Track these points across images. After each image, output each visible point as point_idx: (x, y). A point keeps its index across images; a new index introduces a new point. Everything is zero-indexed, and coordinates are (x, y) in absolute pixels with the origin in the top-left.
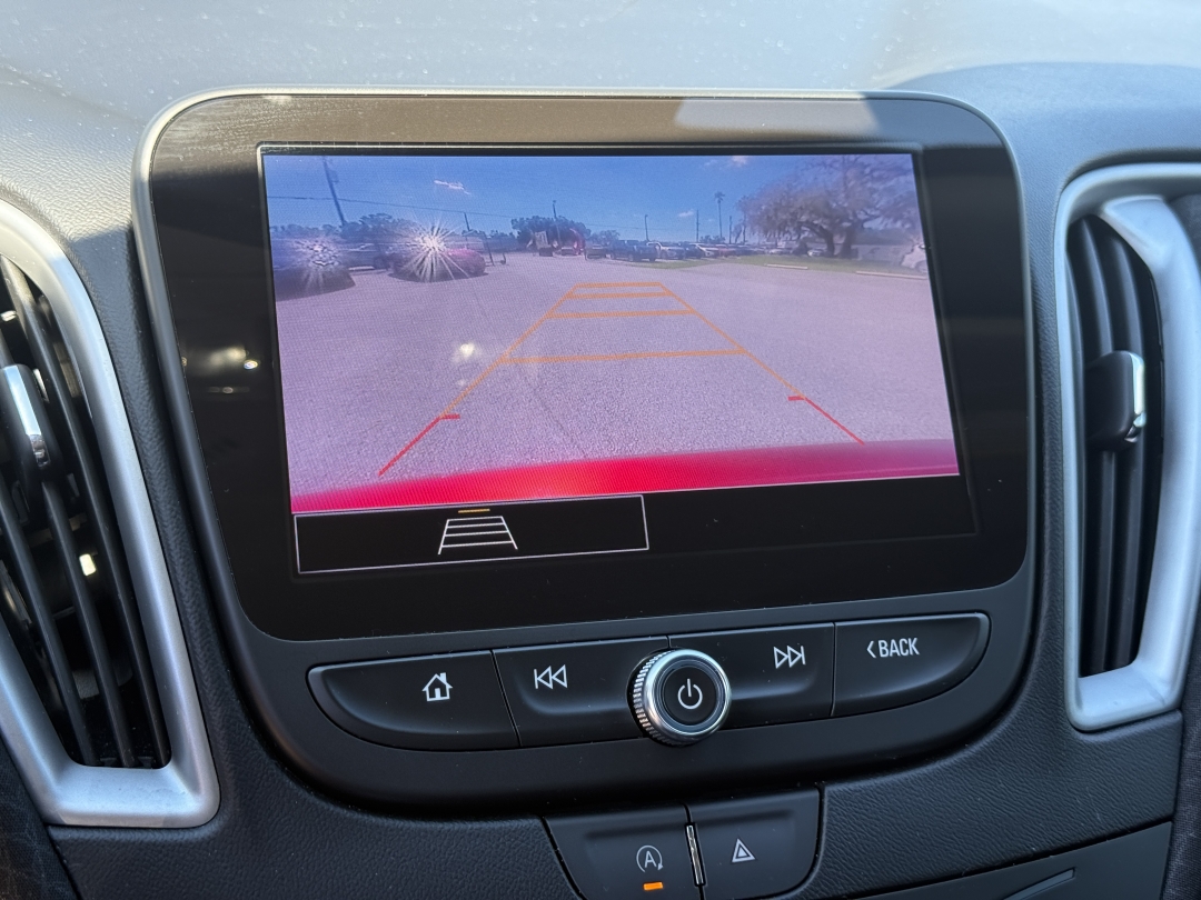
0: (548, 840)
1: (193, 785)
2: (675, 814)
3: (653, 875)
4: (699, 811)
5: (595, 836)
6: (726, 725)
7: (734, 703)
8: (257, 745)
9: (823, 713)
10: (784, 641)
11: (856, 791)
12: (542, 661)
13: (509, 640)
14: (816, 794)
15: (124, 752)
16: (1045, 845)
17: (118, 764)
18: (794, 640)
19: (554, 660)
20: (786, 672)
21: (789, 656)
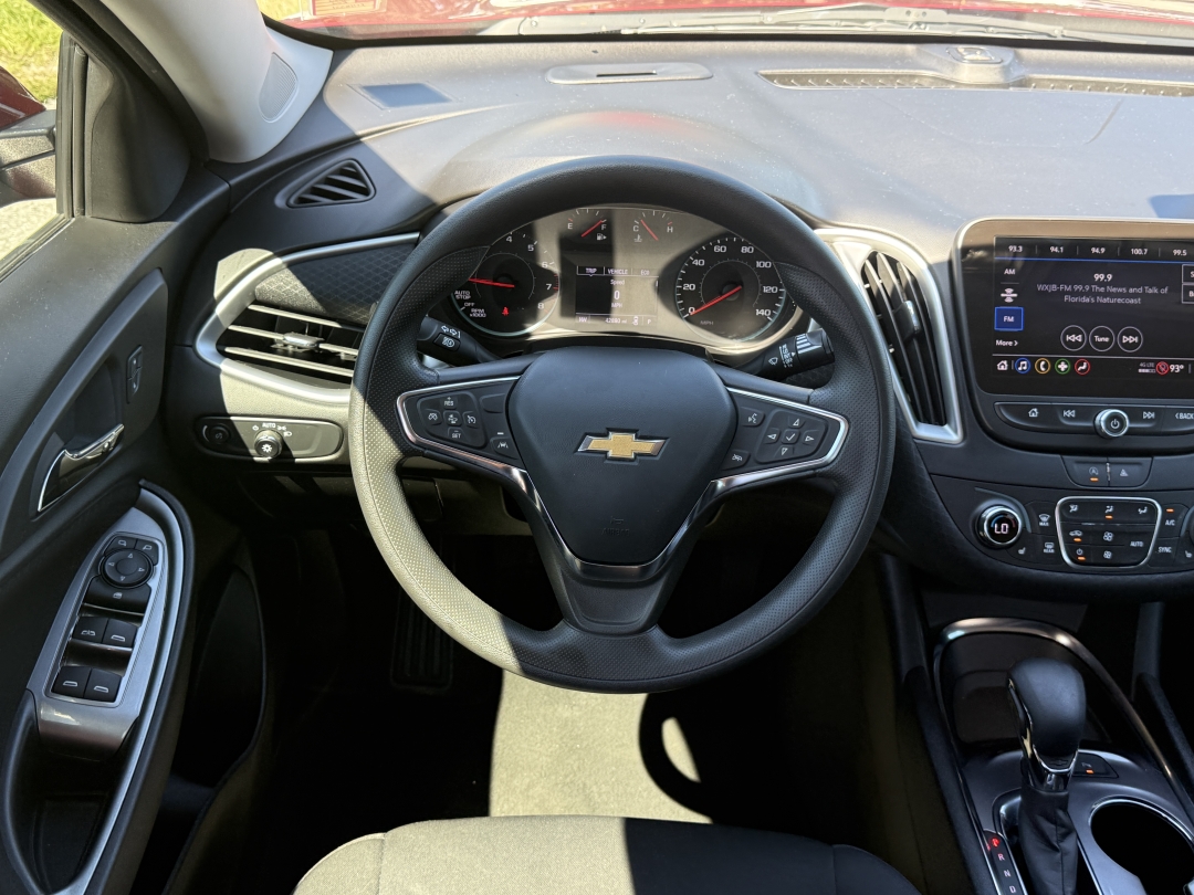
0: (1062, 462)
1: (956, 432)
2: (1104, 459)
3: (1094, 476)
4: (1111, 459)
5: (1078, 462)
6: (1125, 434)
7: (1130, 428)
9: (1157, 434)
10: (1147, 410)
11: (1164, 460)
12: (1067, 408)
13: (1057, 401)
14: (1150, 459)
15: (933, 420)
17: (930, 423)
18: (1151, 410)
19: (1071, 408)
20: (1147, 420)
21: (1149, 415)
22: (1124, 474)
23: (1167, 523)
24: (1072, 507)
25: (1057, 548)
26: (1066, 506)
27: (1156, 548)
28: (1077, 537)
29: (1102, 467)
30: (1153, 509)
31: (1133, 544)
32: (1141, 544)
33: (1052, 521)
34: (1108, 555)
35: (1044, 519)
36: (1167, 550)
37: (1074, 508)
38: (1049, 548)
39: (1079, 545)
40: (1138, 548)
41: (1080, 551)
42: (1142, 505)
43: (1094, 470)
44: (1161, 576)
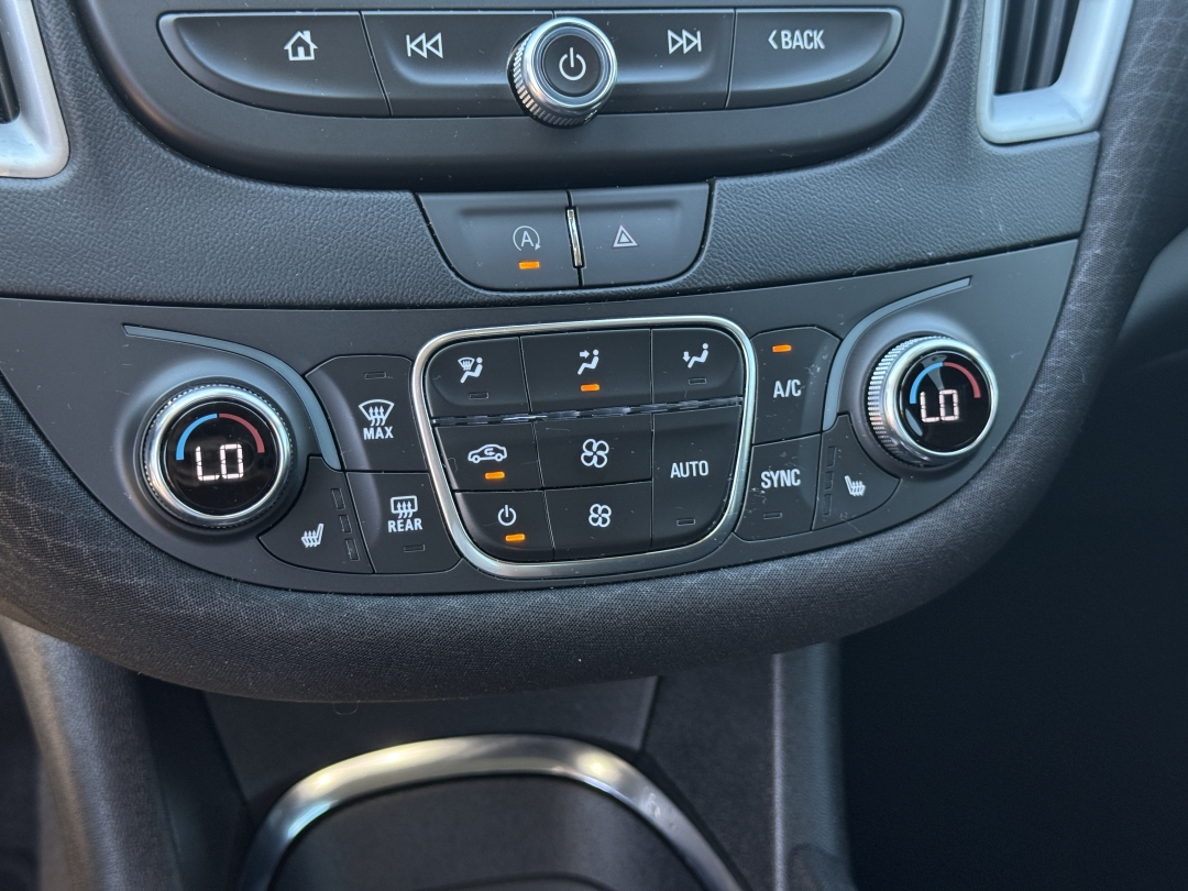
0: (419, 213)
2: (559, 198)
3: (528, 254)
4: (580, 196)
5: (470, 213)
6: (610, 100)
8: (105, 94)
9: (716, 103)
10: (679, 24)
11: (747, 185)
12: (415, 27)
13: (380, 3)
14: (705, 187)
16: (943, 251)
18: (690, 24)
19: (429, 27)
20: (680, 58)
21: (684, 41)
22: (624, 239)
23: (778, 391)
24: (466, 364)
25: (429, 510)
26: (444, 365)
27: (753, 478)
28: (492, 466)
29: (552, 222)
30: (726, 349)
31: (677, 471)
32: (702, 467)
33: (402, 419)
34: (600, 516)
35: (377, 416)
36: (788, 478)
37: (471, 368)
38: (405, 515)
39: (500, 493)
40: (694, 481)
41: (507, 515)
42: (692, 337)
43: (526, 235)
44: (778, 566)
